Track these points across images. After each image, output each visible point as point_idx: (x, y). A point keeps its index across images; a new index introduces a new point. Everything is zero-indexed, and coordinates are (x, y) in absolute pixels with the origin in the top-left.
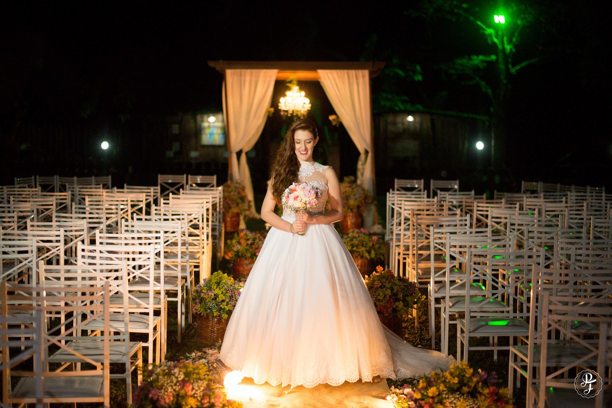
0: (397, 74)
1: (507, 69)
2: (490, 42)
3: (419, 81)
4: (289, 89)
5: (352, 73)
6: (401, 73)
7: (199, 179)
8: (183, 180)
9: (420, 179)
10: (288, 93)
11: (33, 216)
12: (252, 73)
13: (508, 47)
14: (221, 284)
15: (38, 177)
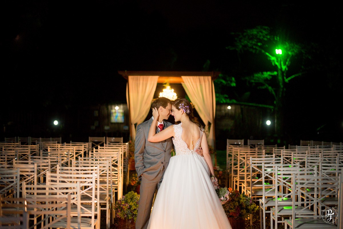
0: (221, 83)
1: (283, 79)
2: (273, 64)
3: (234, 87)
4: (164, 87)
5: (202, 78)
6: (224, 82)
7: (113, 139)
8: (103, 140)
9: (242, 139)
10: (164, 90)
11: (16, 158)
12: (144, 78)
13: (284, 67)
14: (133, 199)
15: (18, 137)
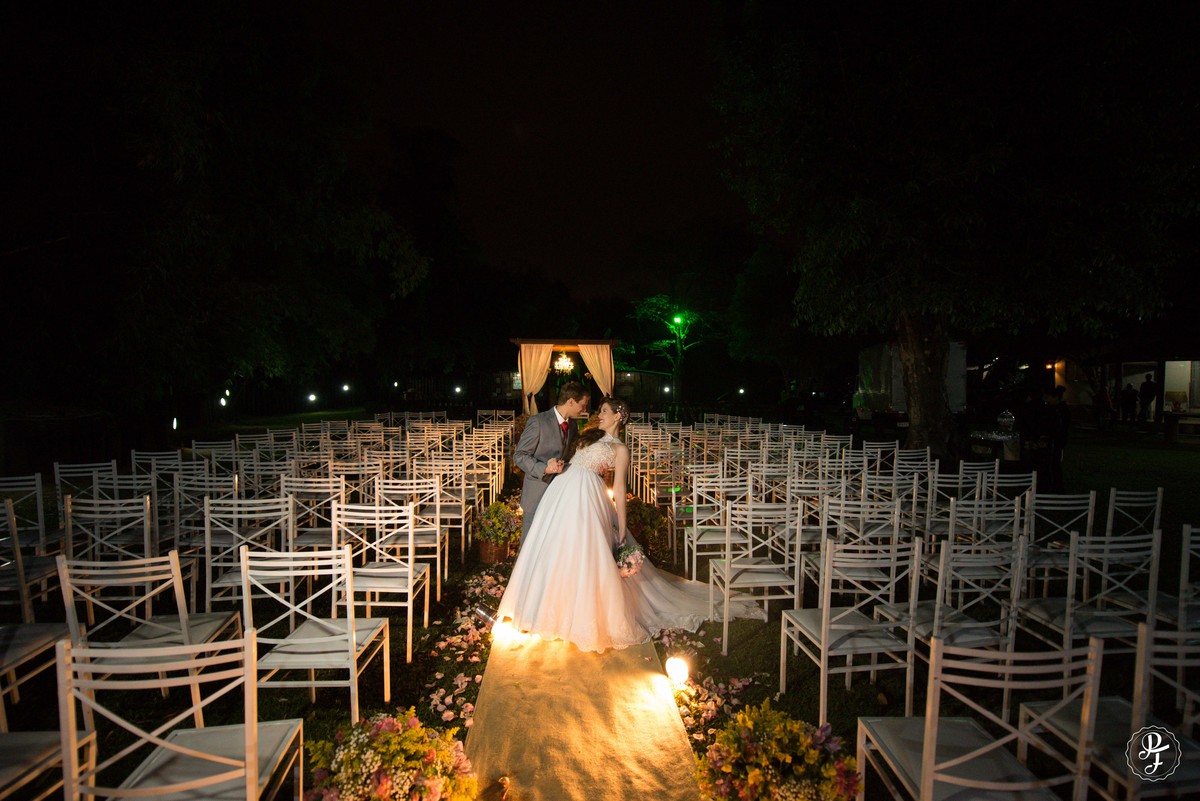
0: (620, 351)
1: (682, 348)
2: (672, 333)
3: (634, 355)
4: (561, 356)
5: (600, 346)
10: (560, 359)
12: (537, 347)
13: (682, 336)
